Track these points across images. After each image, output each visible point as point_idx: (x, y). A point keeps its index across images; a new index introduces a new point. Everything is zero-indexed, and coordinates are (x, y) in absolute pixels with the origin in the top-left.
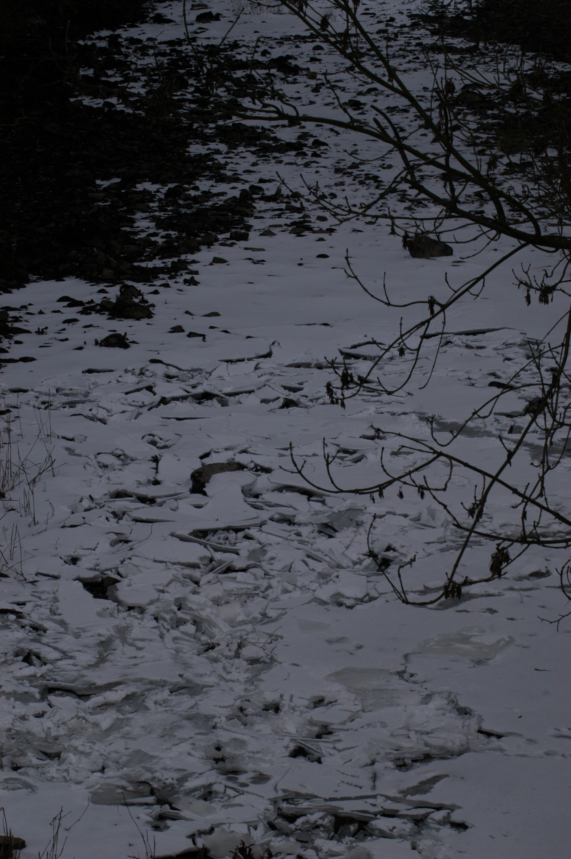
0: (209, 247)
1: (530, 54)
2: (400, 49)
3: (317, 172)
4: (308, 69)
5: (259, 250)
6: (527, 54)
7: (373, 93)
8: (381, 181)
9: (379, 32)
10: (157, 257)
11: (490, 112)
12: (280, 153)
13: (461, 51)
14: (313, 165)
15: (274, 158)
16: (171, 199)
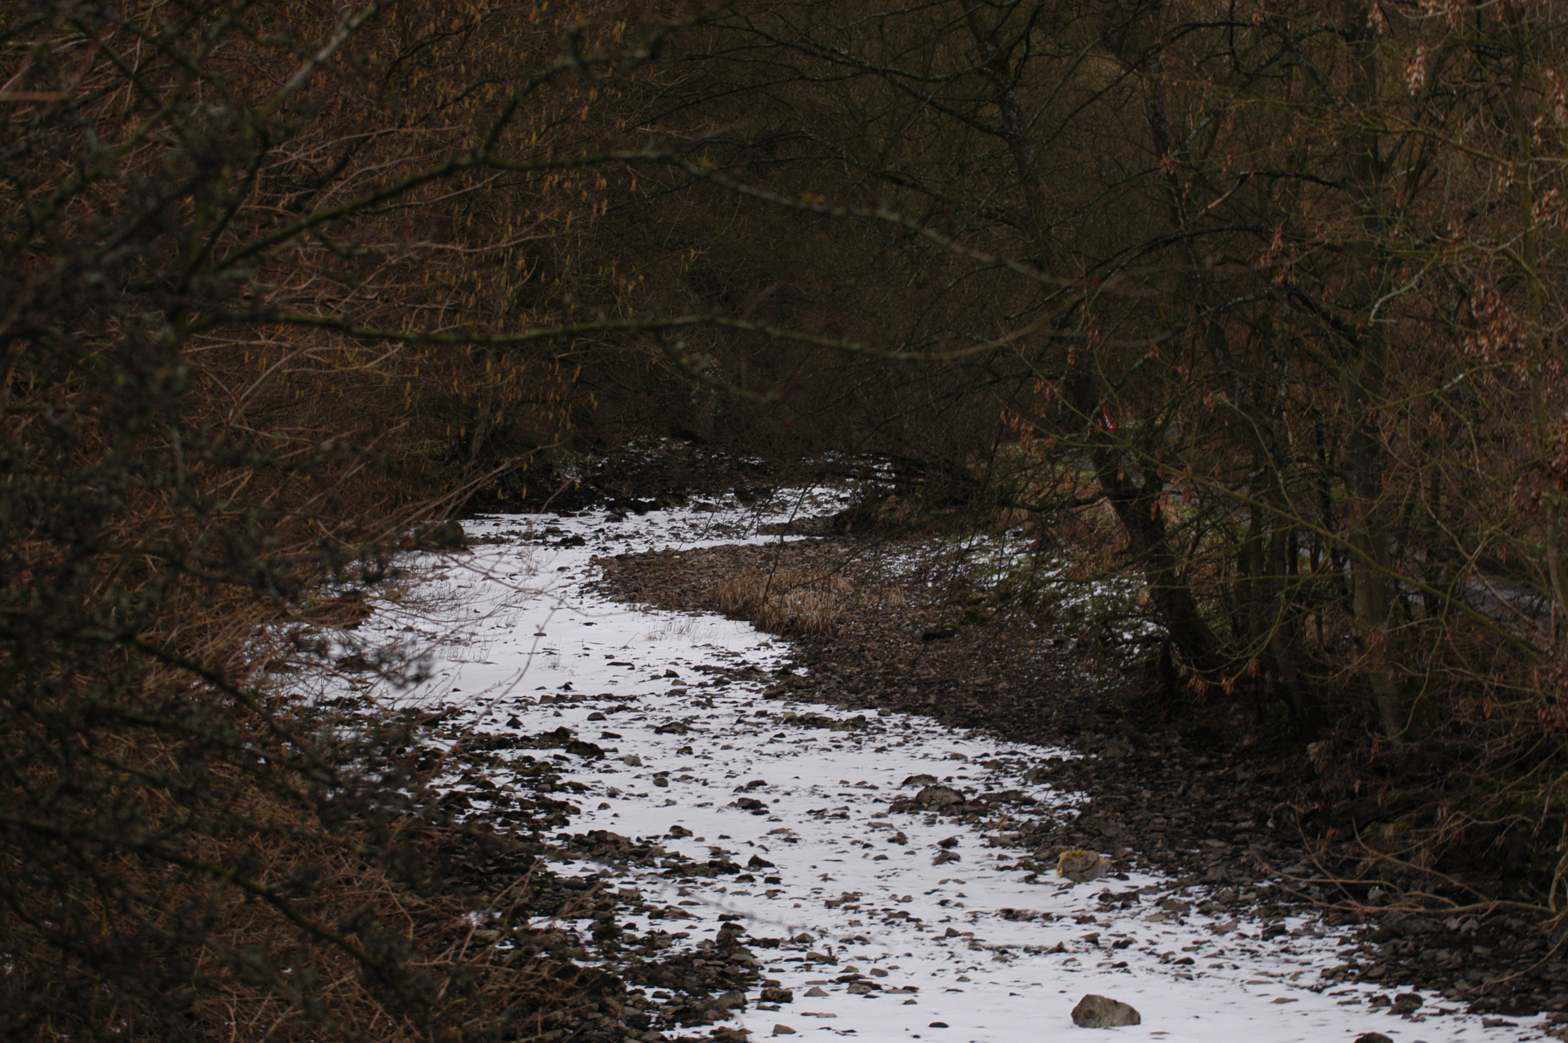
0: (743, 1010)
1: (963, 732)
2: (739, 722)
3: (797, 906)
4: (615, 750)
5: (828, 1016)
6: (956, 730)
7: (760, 788)
8: (918, 920)
9: (671, 694)
10: (678, 1025)
11: (984, 820)
12: (707, 876)
13: (845, 725)
14: (780, 895)
15: (705, 884)
16: (607, 942)
